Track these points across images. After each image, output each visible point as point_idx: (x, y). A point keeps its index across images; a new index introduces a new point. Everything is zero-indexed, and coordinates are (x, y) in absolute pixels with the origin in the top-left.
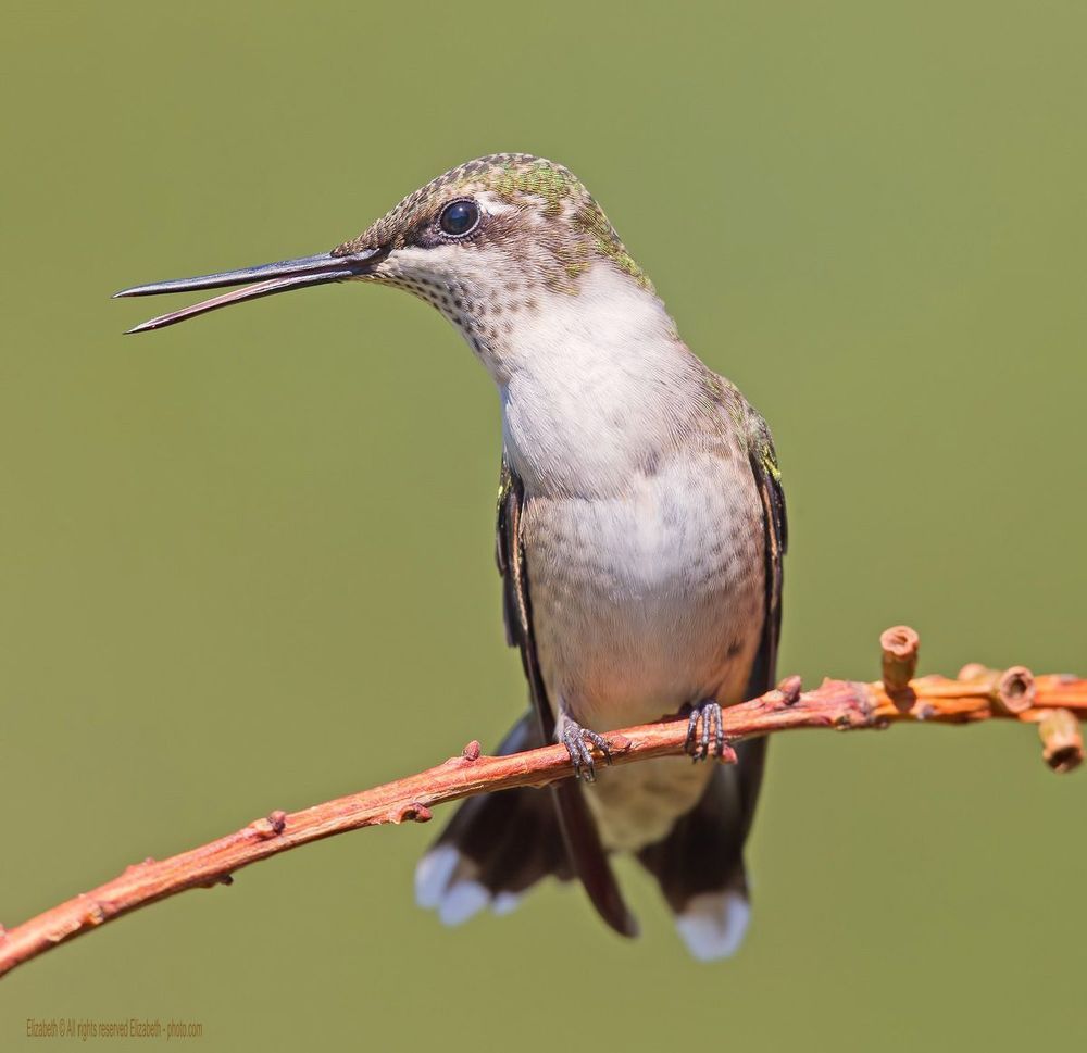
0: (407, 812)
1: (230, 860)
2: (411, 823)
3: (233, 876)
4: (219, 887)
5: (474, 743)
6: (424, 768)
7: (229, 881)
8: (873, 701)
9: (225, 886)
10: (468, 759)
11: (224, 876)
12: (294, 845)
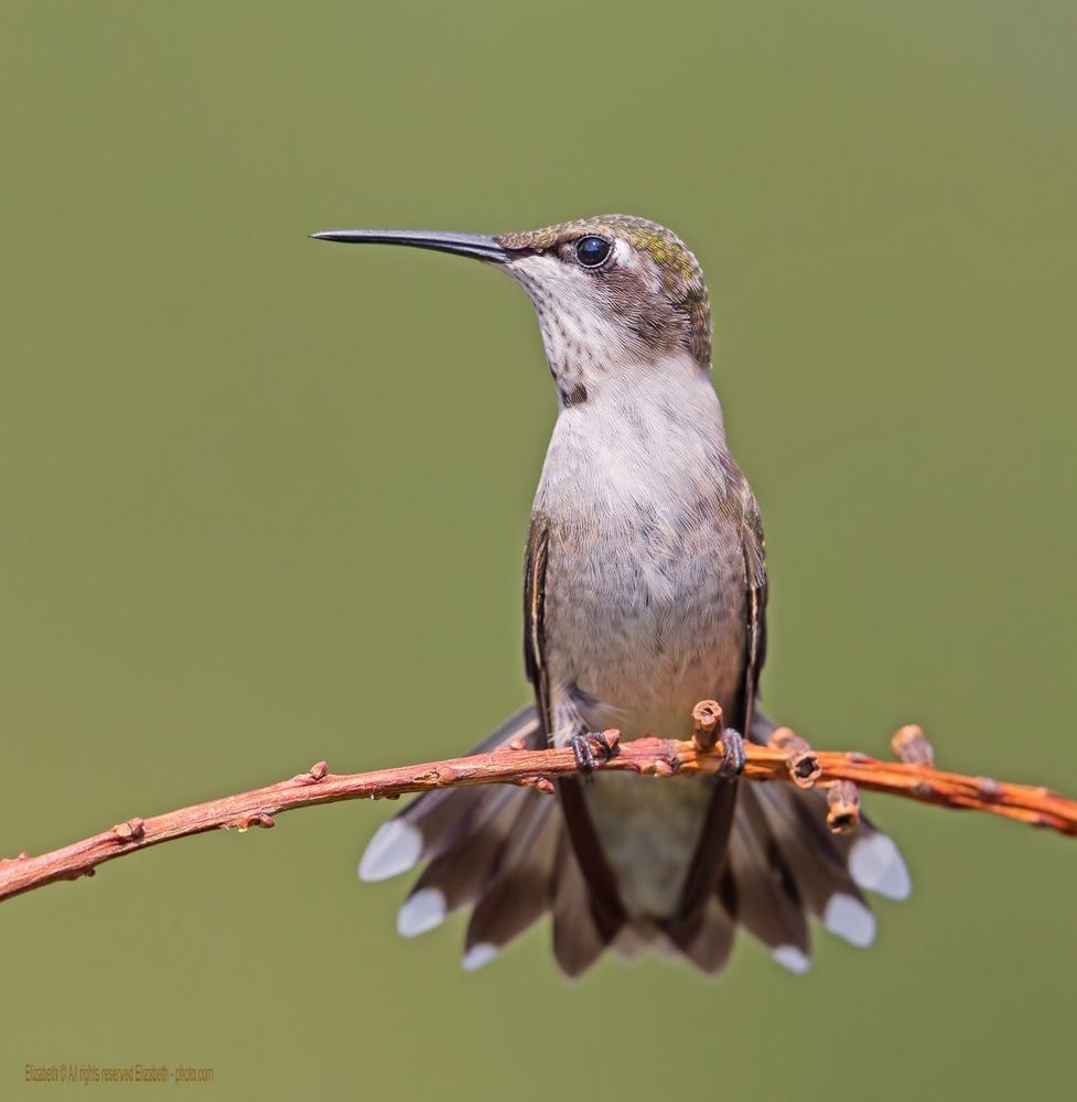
0: (253, 820)
1: (92, 857)
2: (256, 828)
3: (95, 869)
4: (83, 879)
5: (322, 764)
6: (272, 781)
7: (92, 873)
8: (681, 756)
9: (88, 878)
10: (314, 777)
11: (88, 870)
12: (149, 844)
